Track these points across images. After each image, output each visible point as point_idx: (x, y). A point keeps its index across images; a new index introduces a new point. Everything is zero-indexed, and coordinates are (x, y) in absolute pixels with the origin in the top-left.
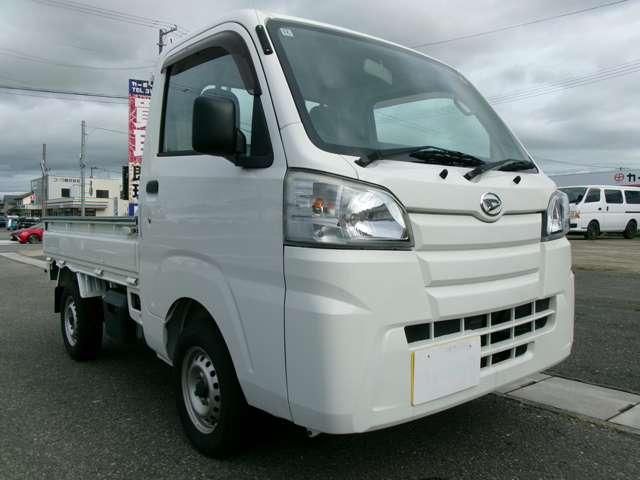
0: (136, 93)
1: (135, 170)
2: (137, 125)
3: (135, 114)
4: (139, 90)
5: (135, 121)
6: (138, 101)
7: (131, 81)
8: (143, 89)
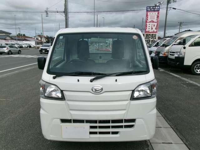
0: (148, 11)
1: (146, 35)
2: (148, 21)
3: (148, 18)
4: (149, 10)
5: (147, 20)
6: (149, 13)
7: (147, 7)
8: (151, 9)
